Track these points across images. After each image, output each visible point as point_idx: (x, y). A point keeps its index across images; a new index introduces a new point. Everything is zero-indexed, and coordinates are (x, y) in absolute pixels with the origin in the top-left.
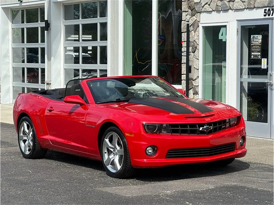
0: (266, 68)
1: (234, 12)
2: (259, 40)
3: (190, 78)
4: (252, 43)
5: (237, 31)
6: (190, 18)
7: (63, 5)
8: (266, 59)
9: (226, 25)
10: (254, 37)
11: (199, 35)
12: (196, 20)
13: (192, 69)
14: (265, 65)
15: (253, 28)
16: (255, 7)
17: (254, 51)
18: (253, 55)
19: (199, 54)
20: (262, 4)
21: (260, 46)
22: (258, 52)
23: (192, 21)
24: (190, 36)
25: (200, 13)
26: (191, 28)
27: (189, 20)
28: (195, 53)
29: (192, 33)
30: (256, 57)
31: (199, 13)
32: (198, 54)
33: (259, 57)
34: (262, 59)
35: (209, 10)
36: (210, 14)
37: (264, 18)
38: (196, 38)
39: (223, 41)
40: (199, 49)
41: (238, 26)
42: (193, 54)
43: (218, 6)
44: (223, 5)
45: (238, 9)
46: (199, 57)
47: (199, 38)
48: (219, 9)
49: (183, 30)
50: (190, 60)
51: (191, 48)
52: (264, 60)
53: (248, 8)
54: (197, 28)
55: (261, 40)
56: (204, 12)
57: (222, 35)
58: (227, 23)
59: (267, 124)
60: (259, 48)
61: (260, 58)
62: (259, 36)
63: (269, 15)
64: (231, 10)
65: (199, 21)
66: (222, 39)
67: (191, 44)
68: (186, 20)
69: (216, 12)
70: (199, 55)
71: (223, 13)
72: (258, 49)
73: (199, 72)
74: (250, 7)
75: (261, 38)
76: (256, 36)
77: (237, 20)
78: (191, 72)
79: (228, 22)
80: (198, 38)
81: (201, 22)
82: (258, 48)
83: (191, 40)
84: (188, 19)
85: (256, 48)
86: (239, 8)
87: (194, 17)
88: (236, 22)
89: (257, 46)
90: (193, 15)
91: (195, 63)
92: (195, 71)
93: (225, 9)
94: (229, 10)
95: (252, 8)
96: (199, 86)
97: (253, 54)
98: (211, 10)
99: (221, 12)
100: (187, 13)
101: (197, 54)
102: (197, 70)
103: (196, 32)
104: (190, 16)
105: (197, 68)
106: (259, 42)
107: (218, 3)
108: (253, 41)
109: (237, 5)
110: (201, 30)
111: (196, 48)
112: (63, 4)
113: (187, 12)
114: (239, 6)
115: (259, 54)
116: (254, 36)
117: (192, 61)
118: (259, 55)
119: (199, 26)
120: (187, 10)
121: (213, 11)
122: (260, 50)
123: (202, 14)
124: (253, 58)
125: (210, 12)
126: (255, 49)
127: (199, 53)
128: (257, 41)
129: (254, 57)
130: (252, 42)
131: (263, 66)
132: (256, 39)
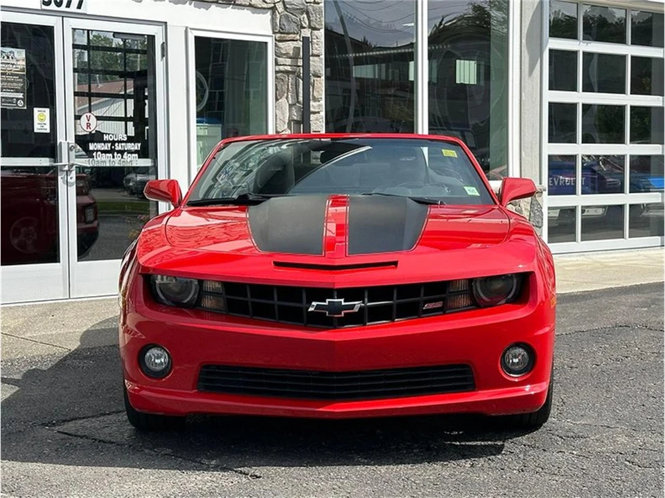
0: (48, 131)
2: (17, 61)
8: (47, 110)
14: (45, 124)
21: (20, 76)
22: (17, 91)
30: (9, 103)
33: (21, 103)
34: (36, 110)
37: (42, 10)
52: (39, 111)
55: (24, 63)
60: (19, 82)
61: (24, 106)
62: (18, 52)
63: (59, 5)
75: (24, 56)
76: (7, 50)
89: (12, 75)
106: (20, 67)
115: (20, 95)
118: (18, 99)
122: (22, 87)
128: (13, 63)
131: (39, 127)
132: (8, 58)
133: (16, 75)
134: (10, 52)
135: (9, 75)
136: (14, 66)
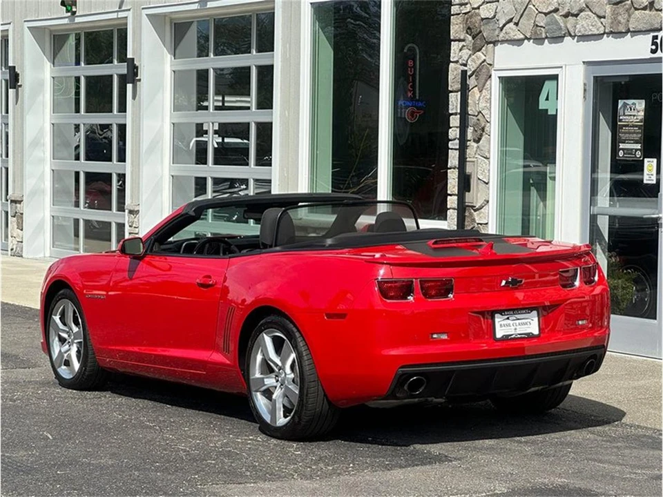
0: (654, 182)
1: (578, 42)
2: (638, 112)
3: (467, 204)
4: (621, 121)
5: (585, 90)
6: (470, 55)
7: (171, 23)
8: (655, 160)
9: (558, 75)
10: (625, 105)
11: (490, 98)
12: (485, 60)
13: (473, 182)
14: (652, 175)
15: (623, 83)
16: (629, 29)
17: (625, 140)
18: (623, 149)
19: (490, 144)
20: (646, 23)
21: (639, 127)
22: (636, 142)
23: (475, 62)
24: (469, 101)
25: (495, 43)
26: (472, 82)
27: (467, 62)
28: (481, 142)
29: (474, 95)
30: (629, 154)
31: (492, 45)
32: (488, 146)
33: (639, 154)
34: (646, 160)
35: (516, 37)
36: (518, 46)
37: (651, 59)
38: (482, 104)
39: (549, 113)
40: (490, 132)
41: (586, 77)
42: (475, 145)
43: (537, 26)
44: (549, 25)
45: (587, 33)
46: (489, 152)
47: (490, 105)
48: (541, 33)
49: (451, 86)
50: (468, 159)
51: (470, 130)
52: (648, 162)
53: (611, 33)
54: (487, 81)
55: (643, 114)
56: (503, 42)
57: (547, 99)
58: (560, 69)
59: (656, 321)
60: (638, 133)
61: (640, 157)
62: (639, 103)
64: (570, 37)
65: (491, 65)
66: (547, 110)
67: (472, 120)
68: (460, 62)
69: (533, 42)
70: (490, 148)
71: (550, 43)
72: (635, 135)
73: (489, 189)
74: (616, 31)
75: (644, 106)
76: (630, 102)
77: (584, 62)
78: (469, 191)
79: (561, 67)
80: (488, 105)
81: (496, 66)
82: (634, 133)
83: (471, 110)
84: (465, 57)
85: (630, 133)
86: (590, 33)
87: (479, 53)
88: (582, 67)
89: (633, 126)
90: (476, 49)
91: (479, 168)
92: (480, 187)
93: (557, 34)
94: (565, 38)
95: (621, 33)
96: (490, 223)
97: (622, 146)
98: (522, 36)
99: (546, 40)
100: (461, 44)
101: (485, 144)
102: (484, 185)
103: (484, 91)
104: (470, 52)
105: (484, 180)
106: (640, 118)
107: (537, 19)
108: (624, 115)
109: (585, 25)
110: (495, 86)
111: (483, 131)
112: (171, 20)
113: (463, 40)
114: (591, 27)
115: (638, 146)
116: (625, 101)
117: (474, 162)
118: (636, 150)
119: (490, 77)
120: (462, 38)
121: (526, 38)
122: (640, 138)
123: (499, 47)
124: (623, 156)
125: (518, 42)
126: (627, 135)
127: (490, 142)
128: (634, 114)
129: (624, 154)
130: (621, 118)
131: (648, 176)
132: (631, 110)
133: (636, 126)
134: (633, 104)
135: (631, 127)
136: (635, 118)
